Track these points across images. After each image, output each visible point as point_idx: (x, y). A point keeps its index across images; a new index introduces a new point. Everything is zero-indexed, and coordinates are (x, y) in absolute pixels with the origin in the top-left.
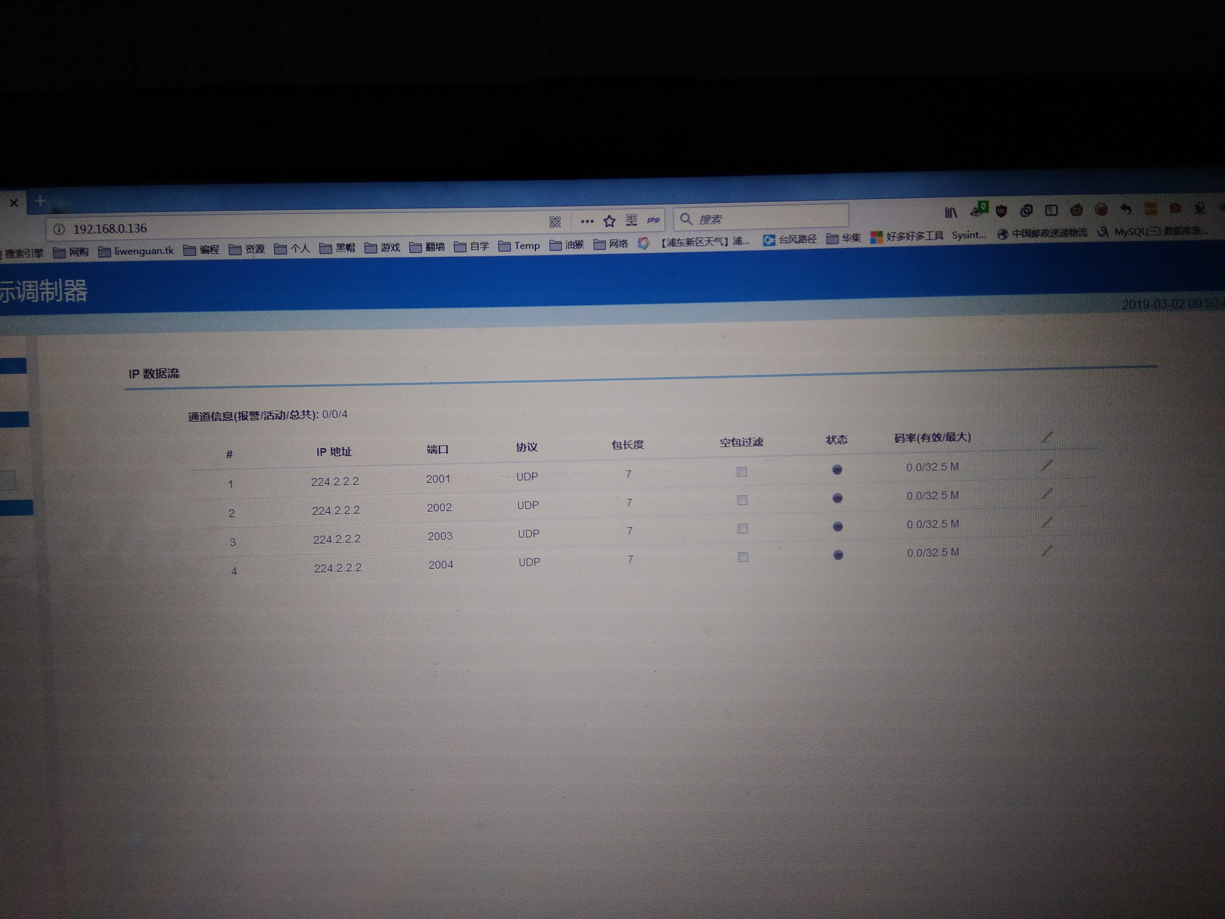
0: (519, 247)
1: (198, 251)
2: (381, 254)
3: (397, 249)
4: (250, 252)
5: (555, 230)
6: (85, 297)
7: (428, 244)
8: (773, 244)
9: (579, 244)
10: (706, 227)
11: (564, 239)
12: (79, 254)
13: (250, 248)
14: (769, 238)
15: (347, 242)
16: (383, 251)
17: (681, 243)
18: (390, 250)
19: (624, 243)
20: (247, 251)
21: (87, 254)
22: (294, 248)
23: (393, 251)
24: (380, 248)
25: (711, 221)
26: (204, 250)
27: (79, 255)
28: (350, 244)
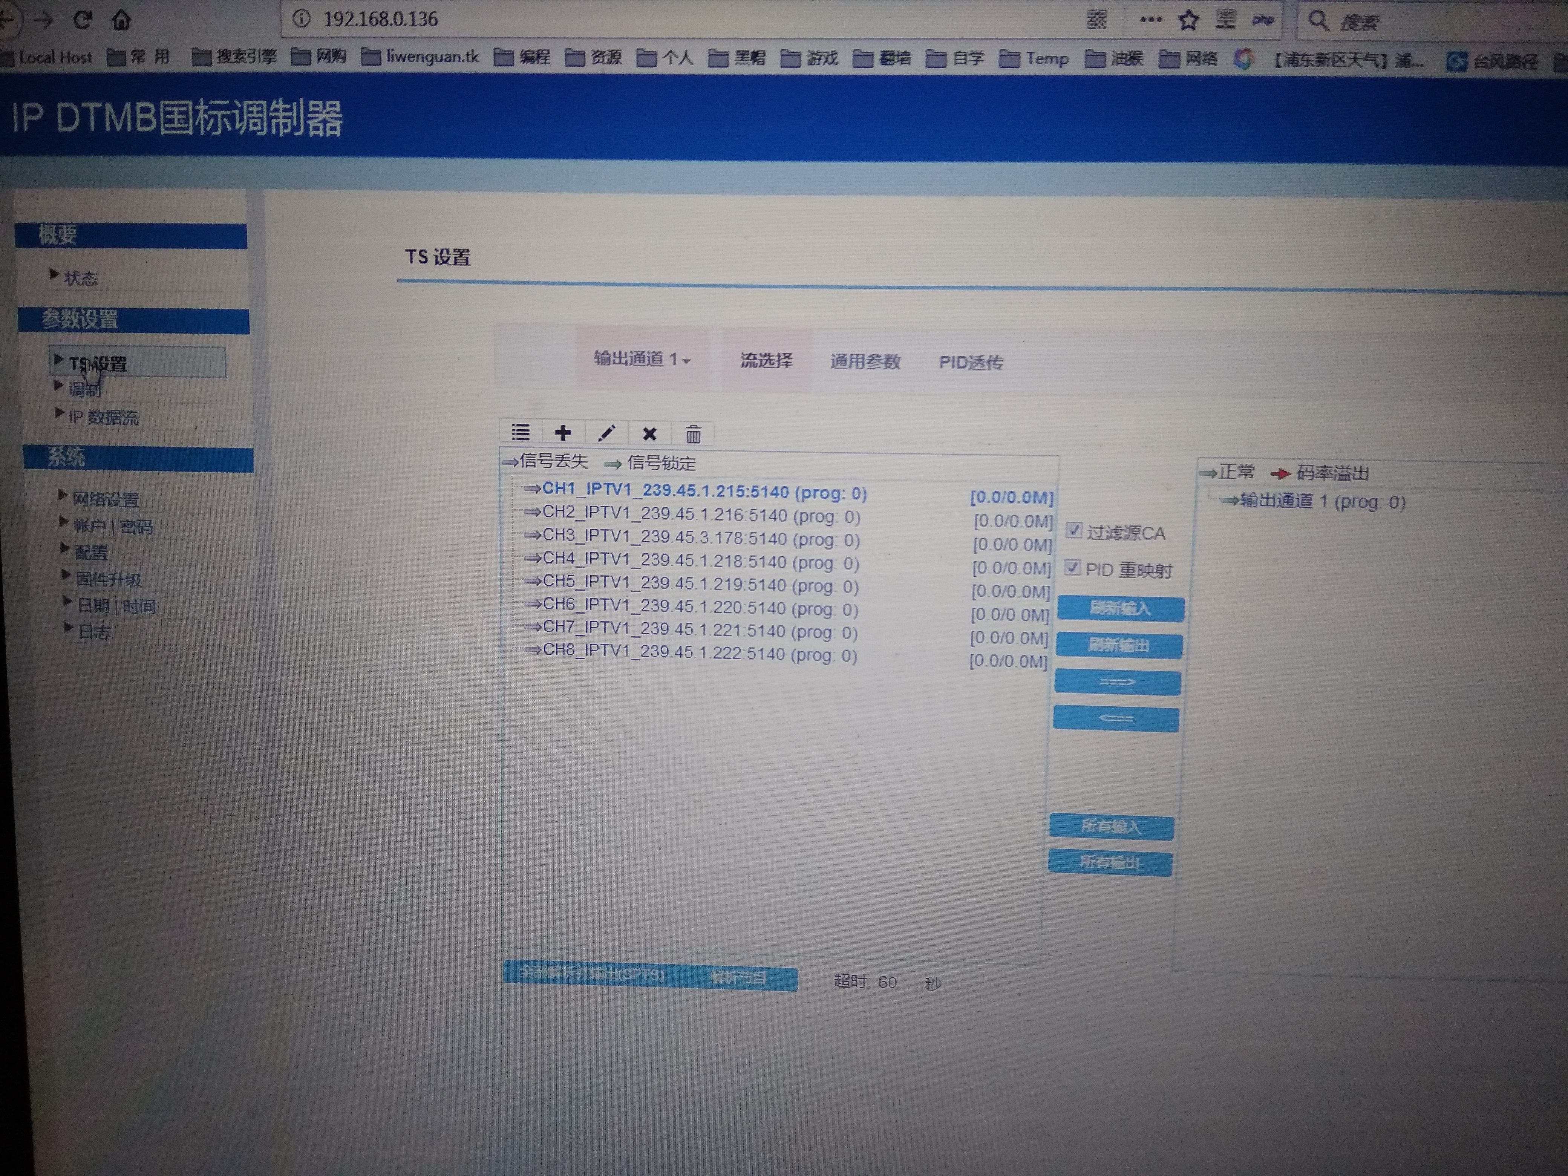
0: (1034, 60)
1: (518, 59)
2: (806, 70)
3: (834, 60)
4: (598, 62)
5: (1096, 33)
6: (338, 128)
7: (884, 54)
8: (1464, 68)
9: (1134, 58)
10: (1351, 34)
11: (1110, 49)
12: (332, 59)
13: (598, 55)
14: (1457, 58)
15: (752, 47)
16: (810, 63)
17: (1308, 60)
18: (822, 61)
19: (1211, 58)
20: (594, 60)
21: (344, 59)
22: (668, 57)
23: (827, 64)
24: (805, 59)
25: (1360, 25)
26: (527, 58)
27: (332, 61)
28: (758, 51)
